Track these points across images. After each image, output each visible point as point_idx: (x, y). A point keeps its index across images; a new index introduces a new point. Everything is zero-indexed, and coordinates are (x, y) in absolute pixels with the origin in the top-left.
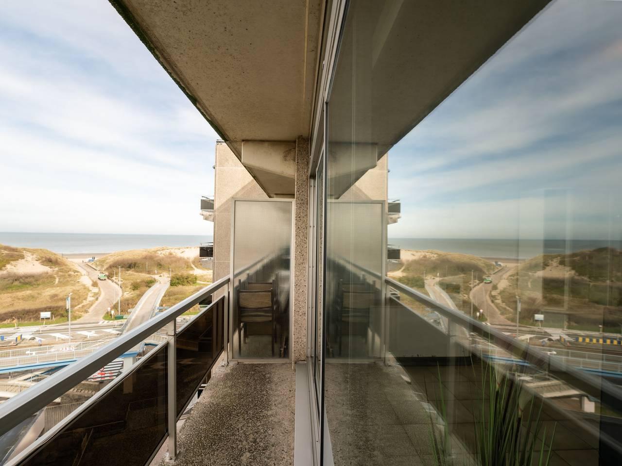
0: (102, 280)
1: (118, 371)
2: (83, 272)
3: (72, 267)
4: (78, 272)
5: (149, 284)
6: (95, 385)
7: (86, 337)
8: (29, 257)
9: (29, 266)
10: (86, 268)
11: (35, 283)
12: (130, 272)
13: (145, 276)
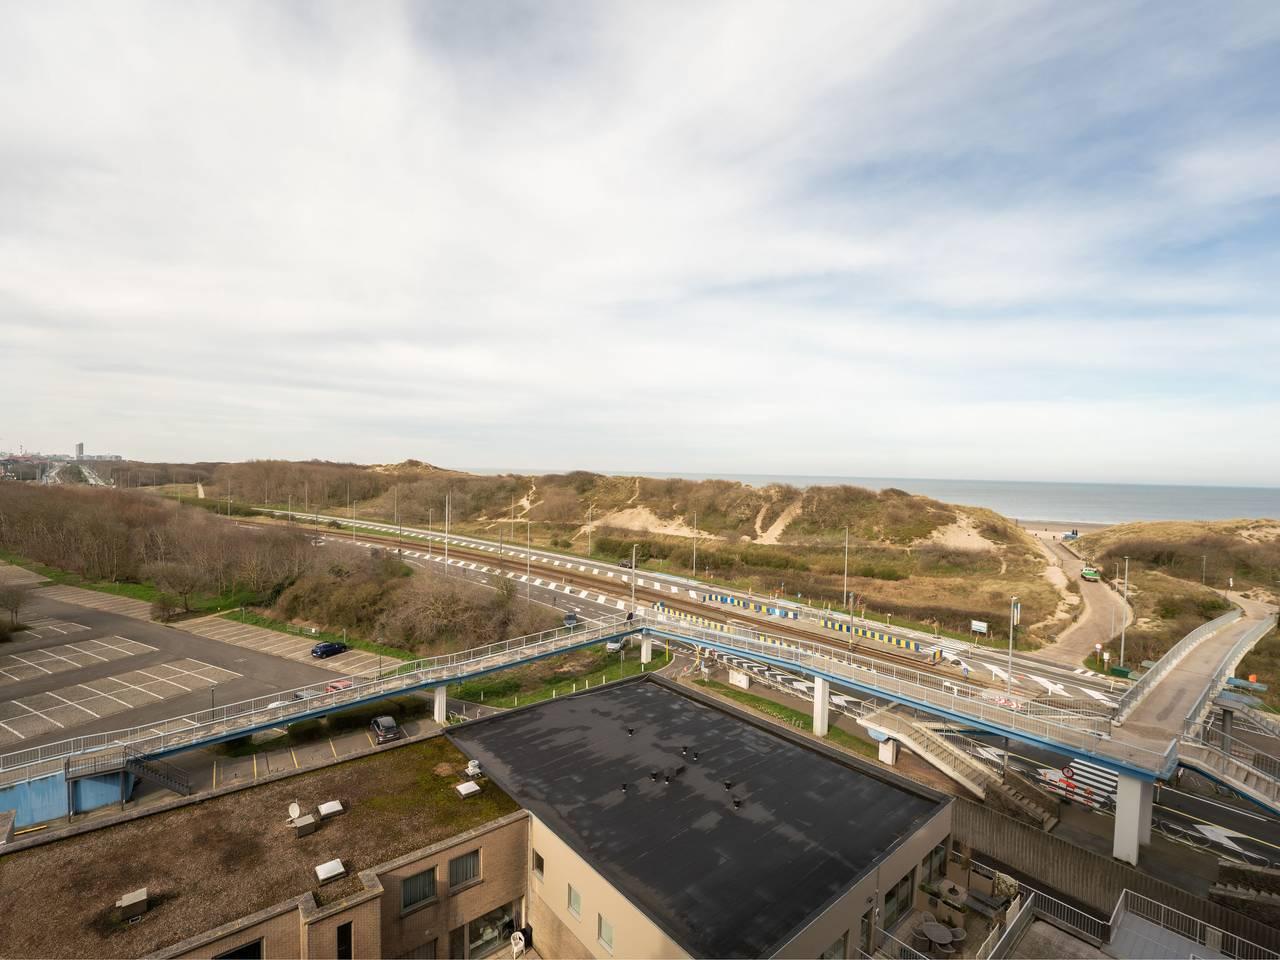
0: (1089, 580)
1: (1106, 794)
2: (1053, 559)
3: (1031, 546)
4: (1042, 557)
5: (1210, 610)
6: (1051, 801)
7: (1046, 691)
8: (964, 521)
9: (962, 537)
10: (1057, 551)
11: (969, 566)
12: (1157, 573)
13: (1199, 589)
